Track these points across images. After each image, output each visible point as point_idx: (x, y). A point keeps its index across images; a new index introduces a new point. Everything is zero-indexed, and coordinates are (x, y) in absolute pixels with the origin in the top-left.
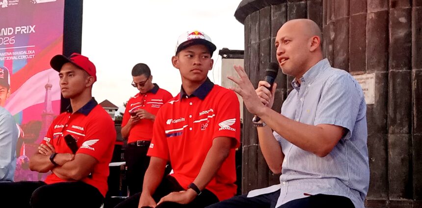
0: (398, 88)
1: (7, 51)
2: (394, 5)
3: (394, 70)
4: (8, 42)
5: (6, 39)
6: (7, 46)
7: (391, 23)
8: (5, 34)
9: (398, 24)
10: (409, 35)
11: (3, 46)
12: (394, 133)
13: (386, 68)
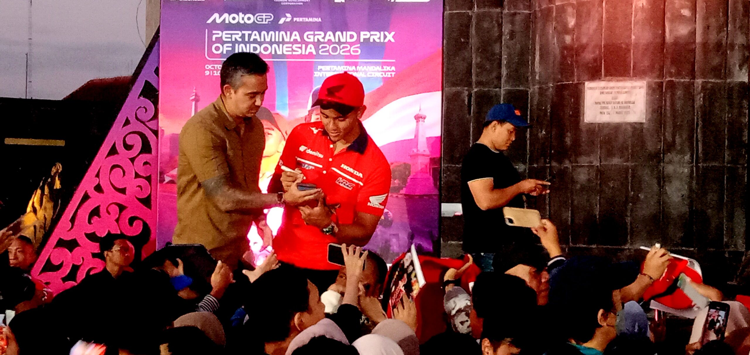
0: (679, 104)
3: (675, 80)
4: (349, 51)
5: (344, 48)
7: (668, 15)
8: (342, 40)
9: (679, 18)
10: (693, 33)
11: (339, 56)
12: (670, 162)
13: (661, 75)
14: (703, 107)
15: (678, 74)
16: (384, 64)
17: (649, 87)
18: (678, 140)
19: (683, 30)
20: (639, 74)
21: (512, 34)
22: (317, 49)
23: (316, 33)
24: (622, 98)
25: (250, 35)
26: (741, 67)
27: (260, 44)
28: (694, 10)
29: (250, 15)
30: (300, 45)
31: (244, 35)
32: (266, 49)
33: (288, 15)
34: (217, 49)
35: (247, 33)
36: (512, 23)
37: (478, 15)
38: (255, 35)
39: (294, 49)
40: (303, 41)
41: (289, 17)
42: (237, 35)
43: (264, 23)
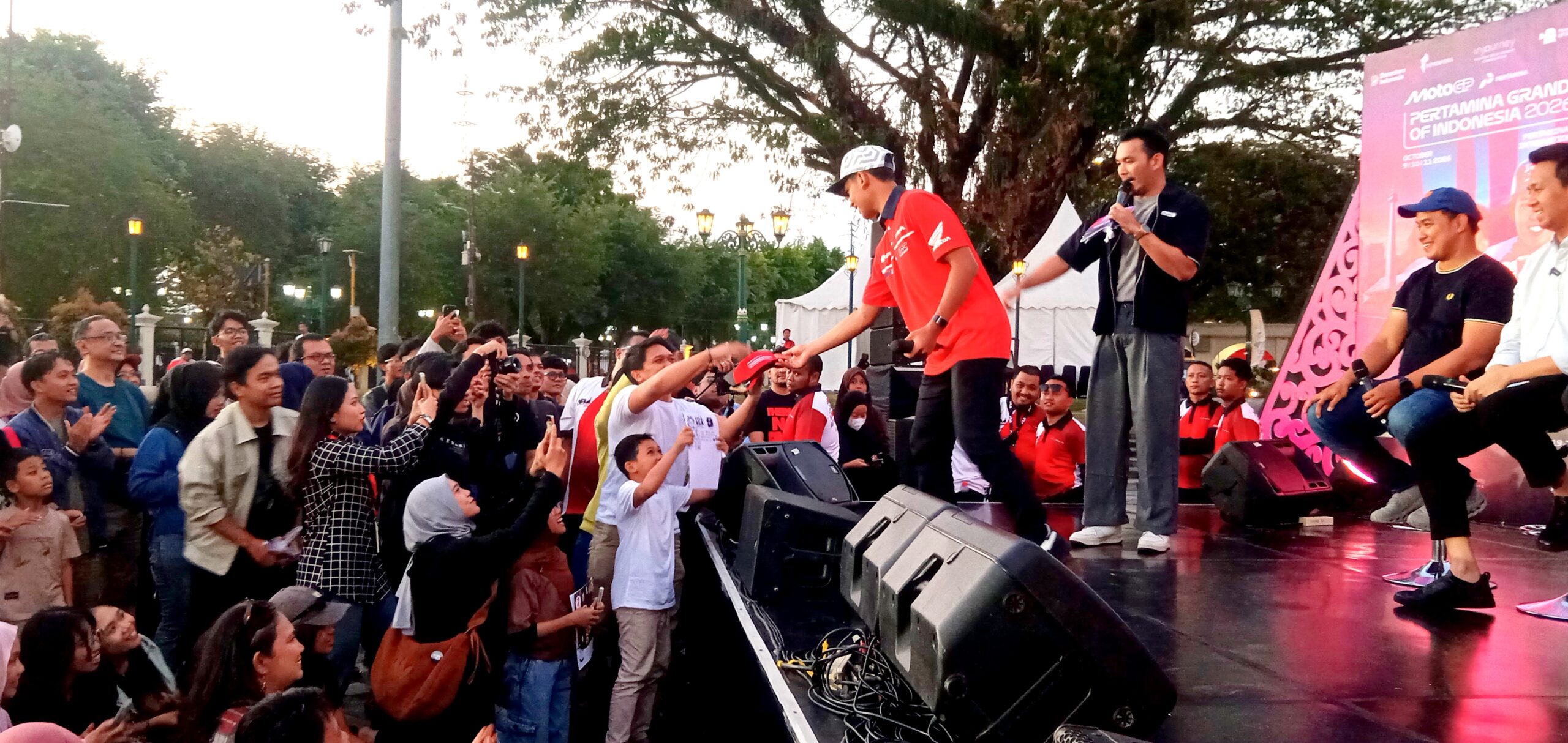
1: (1558, 125)
4: (1560, 108)
5: (1555, 103)
6: (1558, 116)
8: (1553, 94)
11: (1549, 117)
22: (1523, 113)
23: (1523, 90)
25: (1448, 110)
27: (1460, 118)
29: (1449, 85)
30: (1501, 112)
31: (1442, 111)
32: (1465, 124)
33: (1490, 75)
34: (1415, 134)
35: (1445, 108)
38: (1454, 109)
39: (1497, 117)
40: (1507, 106)
41: (1490, 78)
42: (1435, 113)
43: (1464, 91)
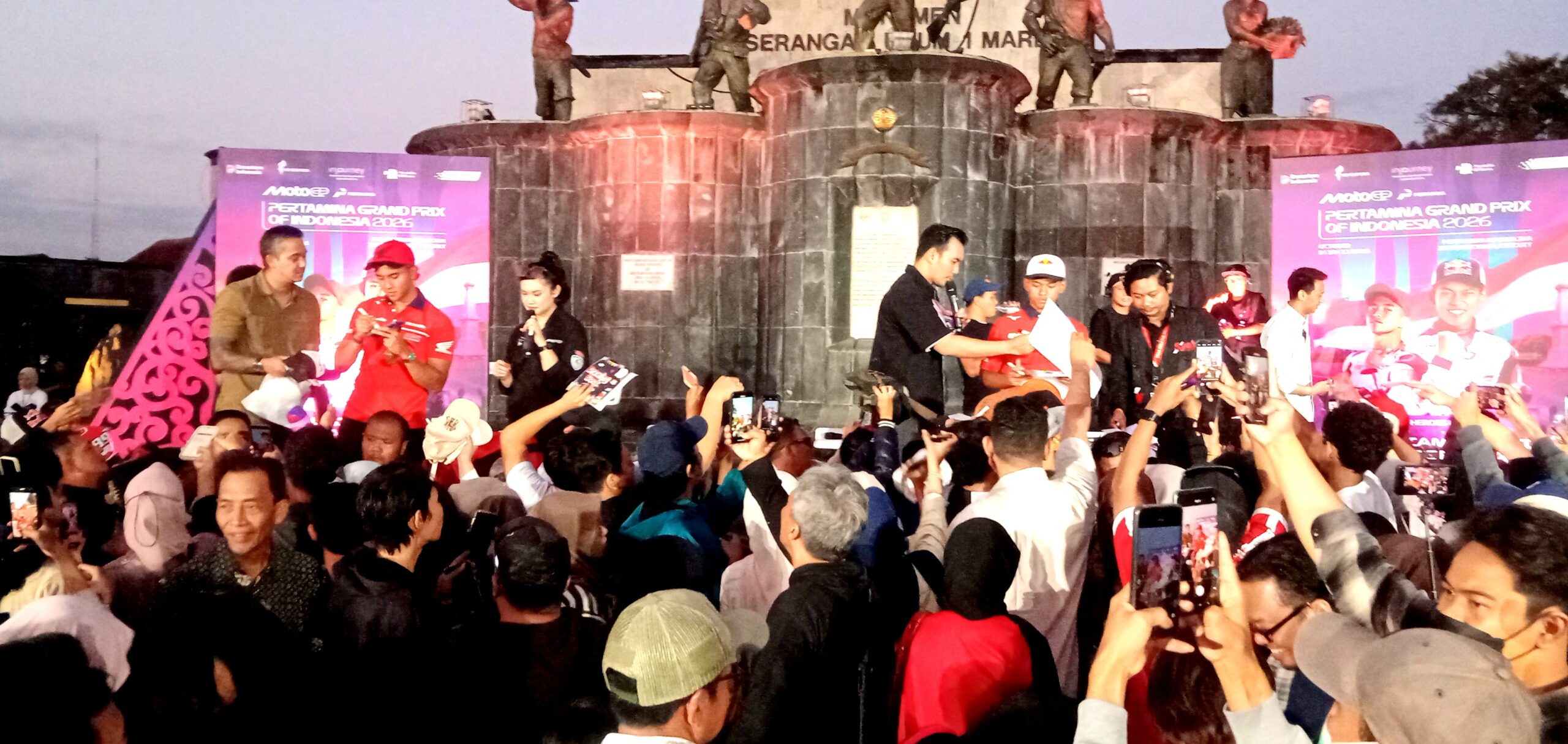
0: (701, 275)
2: (697, 178)
3: (697, 254)
5: (397, 221)
7: (692, 199)
9: (701, 202)
10: (712, 215)
11: (392, 229)
12: (695, 325)
13: (686, 251)
14: (720, 278)
15: (701, 250)
16: (436, 236)
17: (677, 260)
18: (701, 307)
19: (704, 212)
20: (667, 249)
21: (558, 210)
22: (371, 222)
23: (370, 206)
24: (654, 269)
25: (305, 207)
26: (752, 244)
27: (316, 215)
28: (713, 195)
29: (306, 189)
30: (354, 218)
31: (299, 207)
32: (322, 221)
33: (343, 190)
35: (302, 205)
36: (557, 200)
37: (526, 194)
38: (311, 208)
39: (349, 221)
40: (358, 215)
41: (343, 192)
42: (293, 207)
43: (320, 196)
